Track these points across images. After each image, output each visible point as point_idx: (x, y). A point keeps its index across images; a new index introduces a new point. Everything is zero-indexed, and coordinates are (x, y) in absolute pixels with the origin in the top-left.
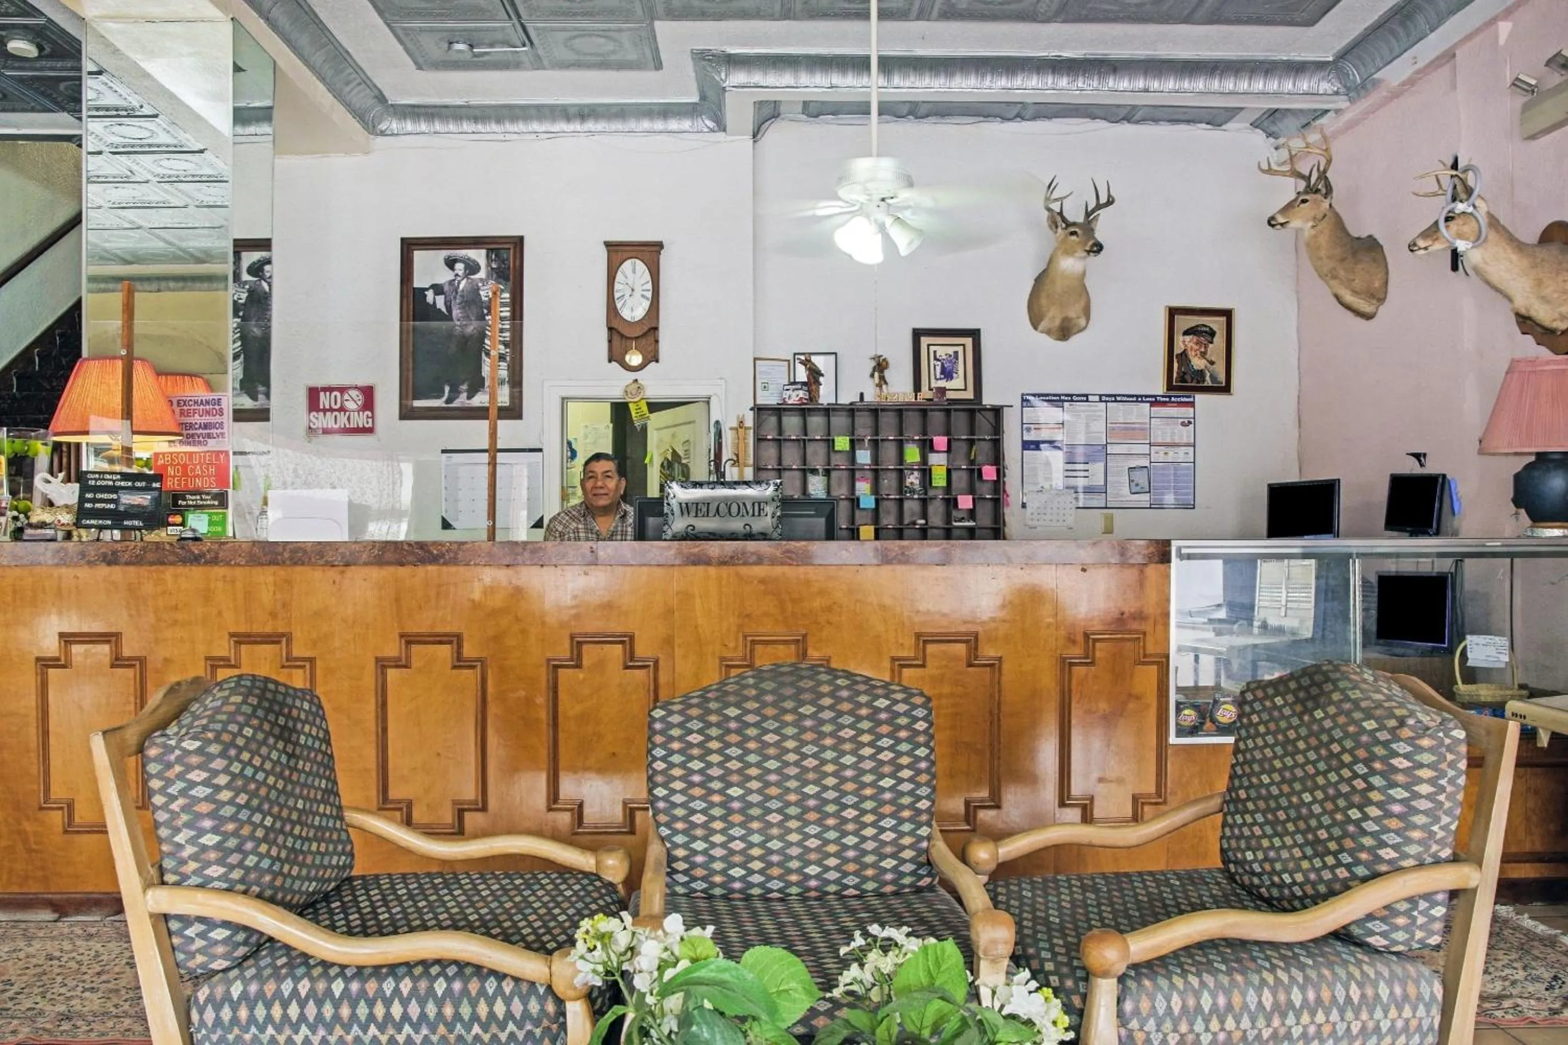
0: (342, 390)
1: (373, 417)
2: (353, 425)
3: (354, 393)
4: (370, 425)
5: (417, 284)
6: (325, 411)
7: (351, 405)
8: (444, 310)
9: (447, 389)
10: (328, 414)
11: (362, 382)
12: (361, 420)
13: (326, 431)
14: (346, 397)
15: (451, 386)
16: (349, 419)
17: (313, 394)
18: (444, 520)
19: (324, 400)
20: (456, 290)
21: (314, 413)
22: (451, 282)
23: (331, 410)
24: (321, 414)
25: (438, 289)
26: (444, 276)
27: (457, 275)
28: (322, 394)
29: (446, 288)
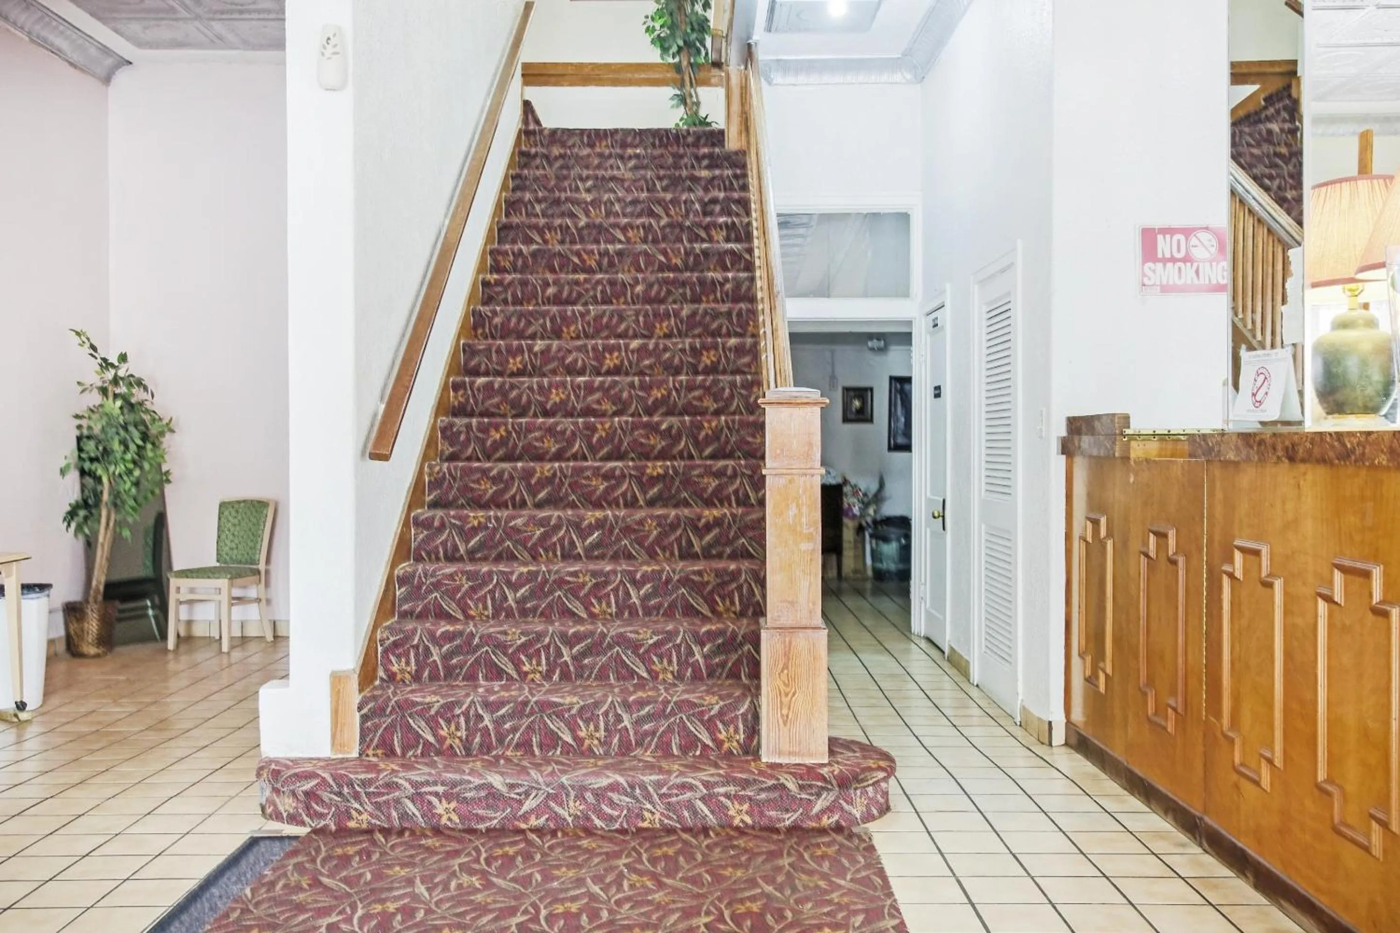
0: (1187, 232)
6: (1164, 261)
7: (1198, 253)
10: (1169, 265)
13: (1166, 289)
14: (1194, 241)
16: (1197, 272)
17: (1149, 237)
19: (1164, 246)
21: (1150, 264)
23: (1173, 260)
24: (1159, 266)
28: (1160, 238)
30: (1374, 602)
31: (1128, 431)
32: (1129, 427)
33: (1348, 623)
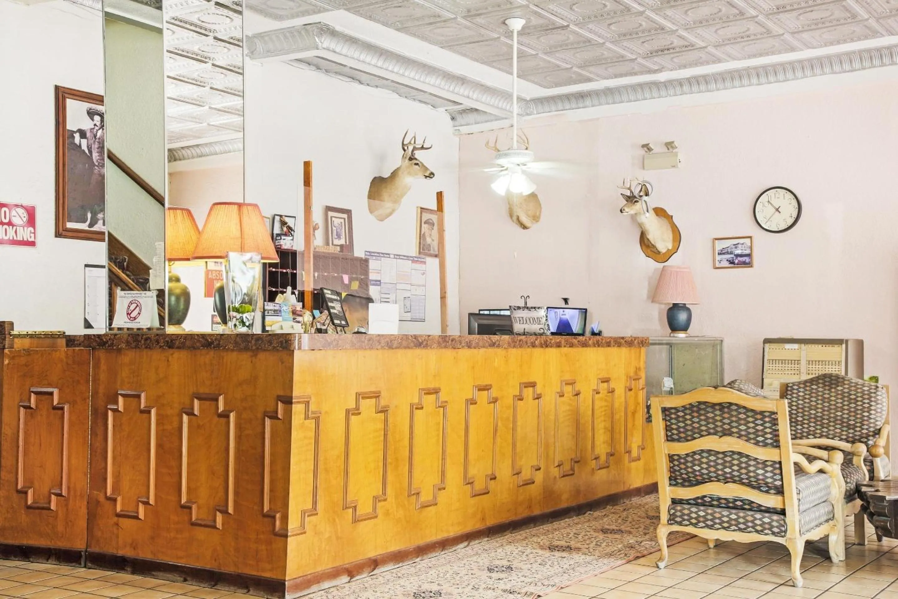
1: (34, 233)
2: (20, 238)
3: (21, 211)
4: (32, 239)
5: (68, 127)
8: (87, 151)
9: (89, 215)
11: (27, 202)
12: (25, 234)
14: (14, 213)
15: (91, 213)
16: (16, 232)
18: (86, 321)
20: (95, 136)
22: (92, 129)
25: (83, 134)
26: (87, 124)
27: (95, 125)
29: (88, 134)
30: (220, 411)
31: (12, 333)
32: (13, 330)
33: (201, 424)
